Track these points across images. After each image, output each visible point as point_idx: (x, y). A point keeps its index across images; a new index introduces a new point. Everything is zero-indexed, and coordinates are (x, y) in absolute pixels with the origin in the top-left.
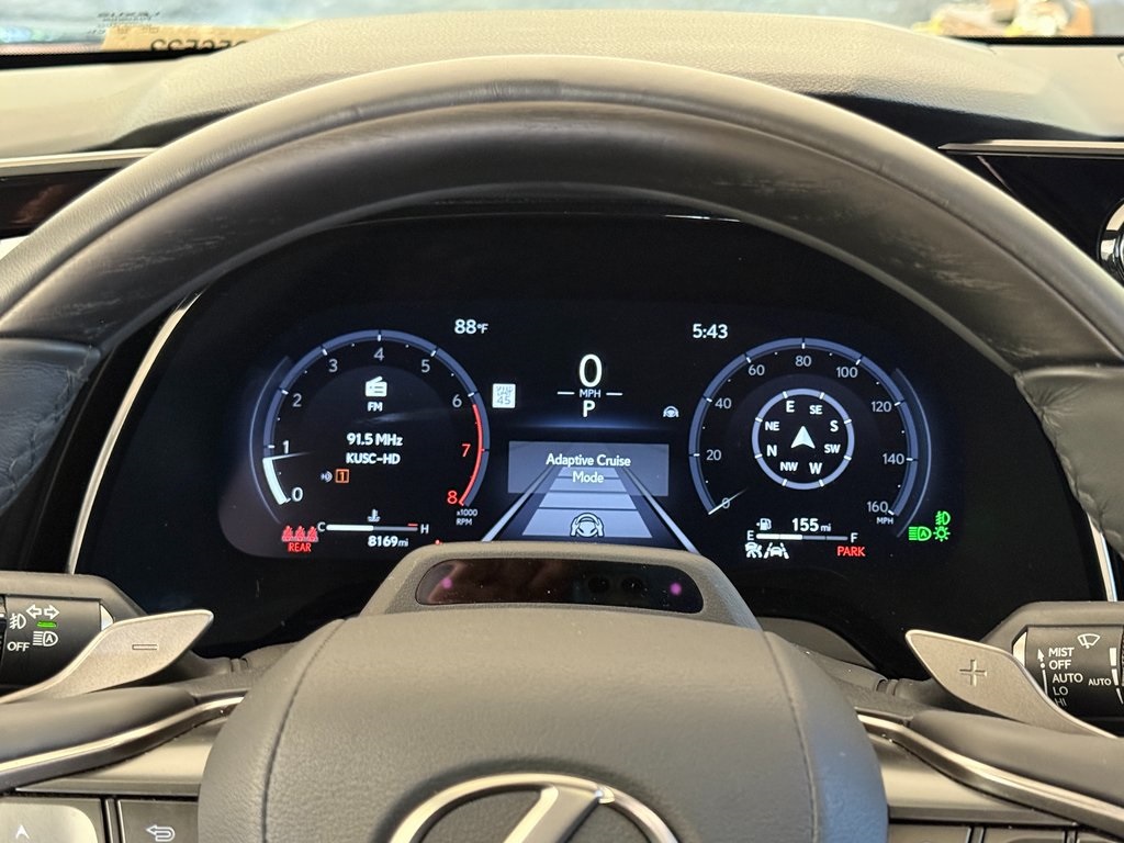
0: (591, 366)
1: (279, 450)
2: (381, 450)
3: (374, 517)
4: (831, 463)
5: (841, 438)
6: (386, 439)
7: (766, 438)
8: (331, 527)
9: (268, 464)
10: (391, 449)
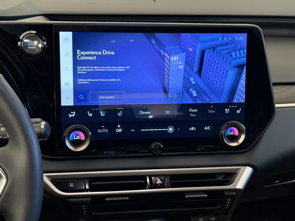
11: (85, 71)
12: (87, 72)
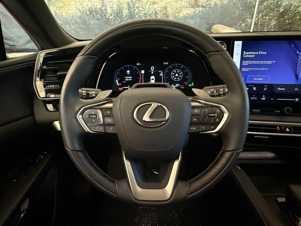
0: (152, 68)
1: (118, 79)
2: (129, 79)
3: (129, 86)
4: (180, 78)
5: (181, 75)
6: (130, 77)
7: (173, 75)
8: (124, 88)
9: (117, 81)
10: (130, 78)
11: (247, 64)
12: (248, 64)
